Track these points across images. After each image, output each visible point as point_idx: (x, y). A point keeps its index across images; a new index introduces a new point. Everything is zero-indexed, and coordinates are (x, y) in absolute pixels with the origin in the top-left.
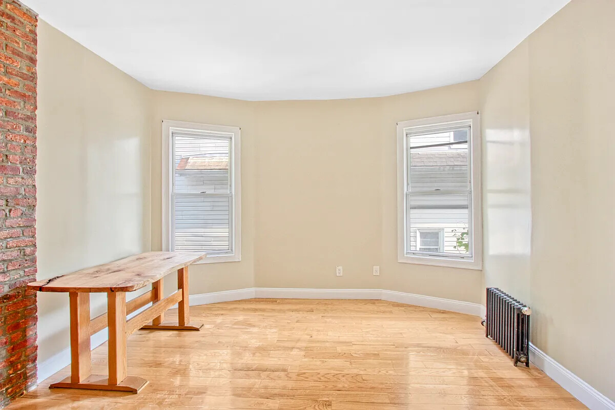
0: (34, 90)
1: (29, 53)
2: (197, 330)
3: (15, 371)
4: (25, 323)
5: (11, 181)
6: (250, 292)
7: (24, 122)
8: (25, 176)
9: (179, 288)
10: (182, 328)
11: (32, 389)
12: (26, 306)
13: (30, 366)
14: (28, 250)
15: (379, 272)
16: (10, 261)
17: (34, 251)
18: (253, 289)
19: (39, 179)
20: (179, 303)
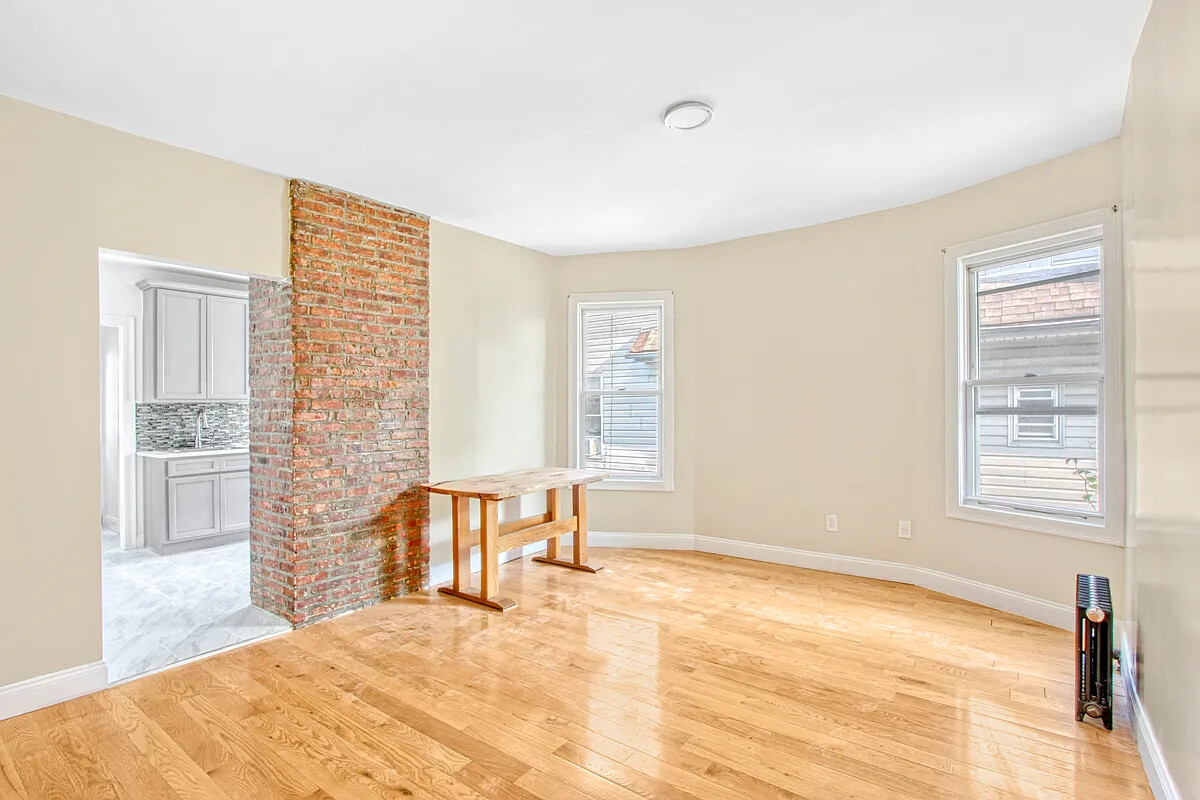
0: (425, 293)
1: (423, 259)
2: (593, 572)
3: (413, 565)
4: (420, 522)
5: (409, 385)
6: (687, 540)
7: (419, 327)
8: (420, 379)
9: (574, 515)
10: (576, 567)
11: (426, 588)
12: (420, 506)
13: (424, 565)
14: (423, 452)
15: (910, 532)
16: (409, 460)
17: (428, 453)
18: (691, 537)
19: (432, 383)
20: (575, 532)
